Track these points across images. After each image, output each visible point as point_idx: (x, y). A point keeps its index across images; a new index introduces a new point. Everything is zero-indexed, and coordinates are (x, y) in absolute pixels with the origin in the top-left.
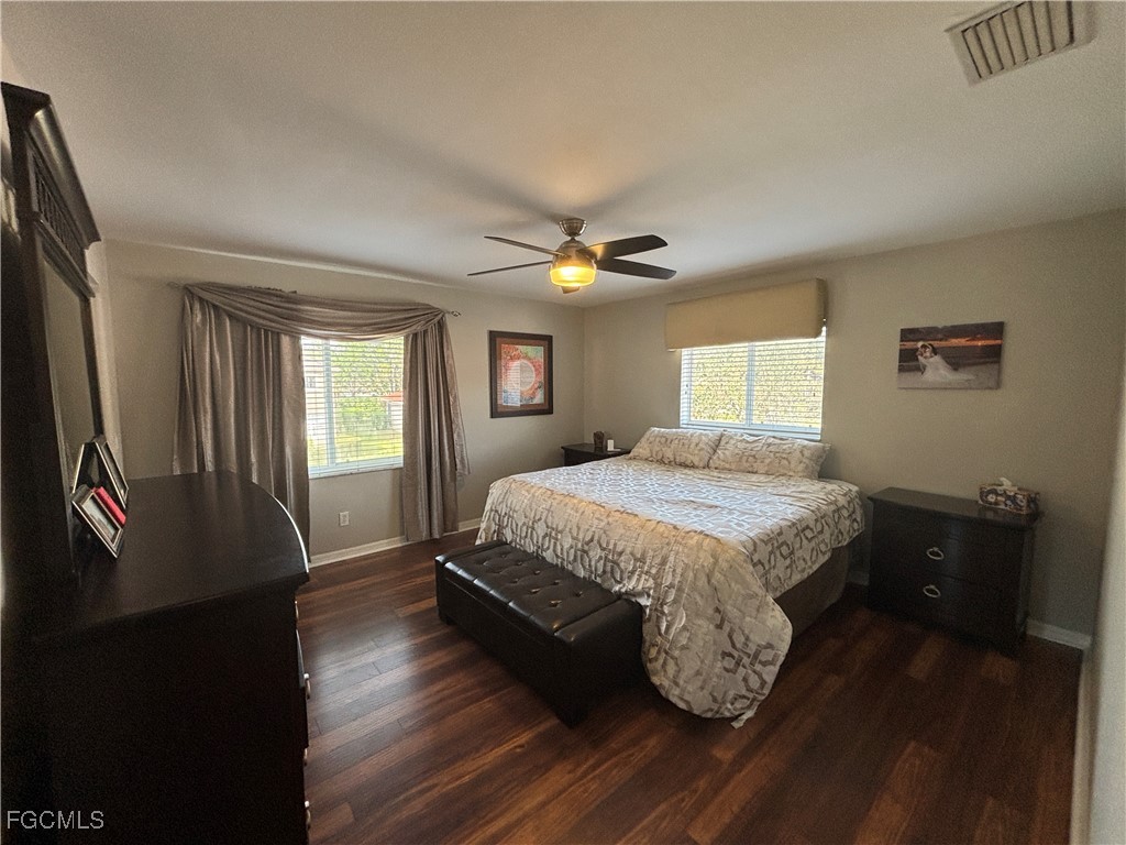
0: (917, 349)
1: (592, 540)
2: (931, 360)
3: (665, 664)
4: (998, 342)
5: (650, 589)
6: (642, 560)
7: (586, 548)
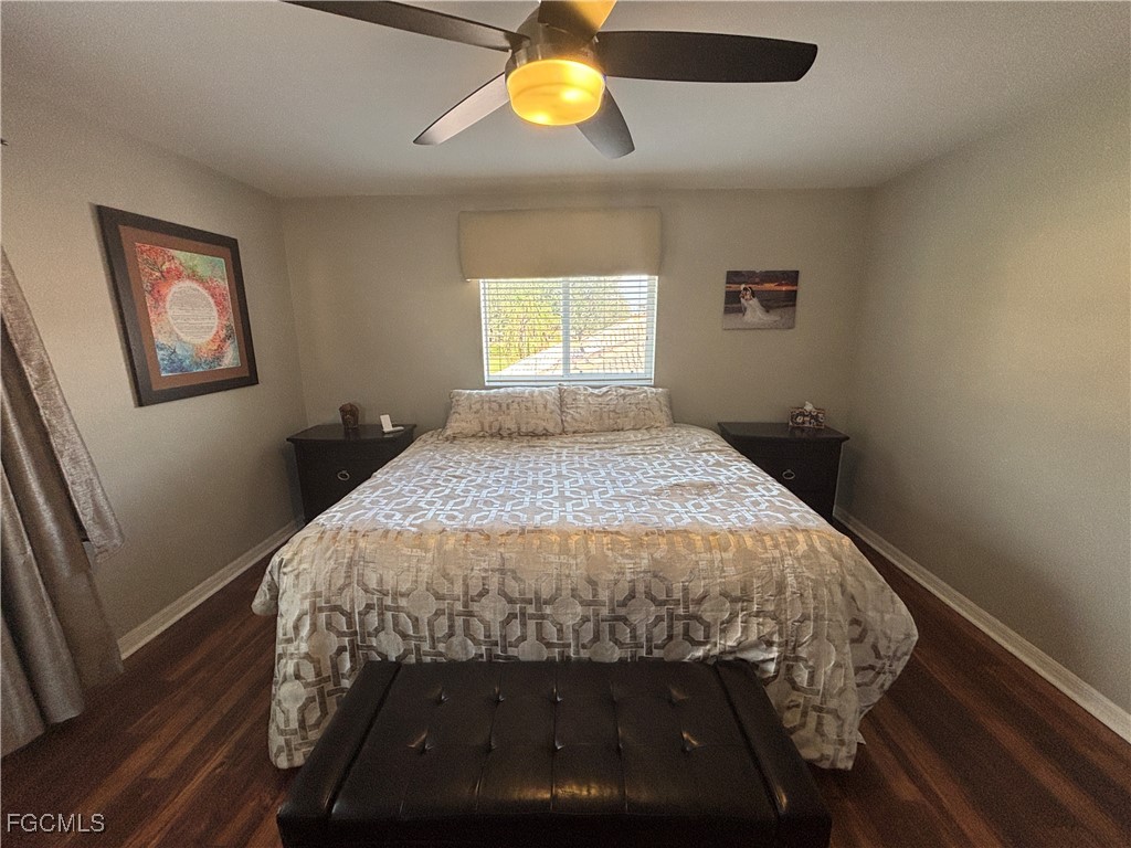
0: (740, 292)
1: (632, 595)
2: (751, 302)
3: (820, 723)
4: (794, 288)
5: (772, 634)
6: (745, 598)
7: (622, 612)
